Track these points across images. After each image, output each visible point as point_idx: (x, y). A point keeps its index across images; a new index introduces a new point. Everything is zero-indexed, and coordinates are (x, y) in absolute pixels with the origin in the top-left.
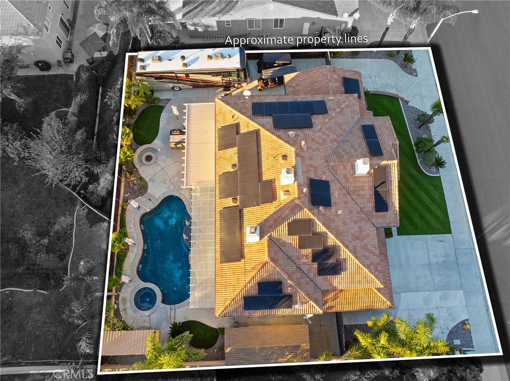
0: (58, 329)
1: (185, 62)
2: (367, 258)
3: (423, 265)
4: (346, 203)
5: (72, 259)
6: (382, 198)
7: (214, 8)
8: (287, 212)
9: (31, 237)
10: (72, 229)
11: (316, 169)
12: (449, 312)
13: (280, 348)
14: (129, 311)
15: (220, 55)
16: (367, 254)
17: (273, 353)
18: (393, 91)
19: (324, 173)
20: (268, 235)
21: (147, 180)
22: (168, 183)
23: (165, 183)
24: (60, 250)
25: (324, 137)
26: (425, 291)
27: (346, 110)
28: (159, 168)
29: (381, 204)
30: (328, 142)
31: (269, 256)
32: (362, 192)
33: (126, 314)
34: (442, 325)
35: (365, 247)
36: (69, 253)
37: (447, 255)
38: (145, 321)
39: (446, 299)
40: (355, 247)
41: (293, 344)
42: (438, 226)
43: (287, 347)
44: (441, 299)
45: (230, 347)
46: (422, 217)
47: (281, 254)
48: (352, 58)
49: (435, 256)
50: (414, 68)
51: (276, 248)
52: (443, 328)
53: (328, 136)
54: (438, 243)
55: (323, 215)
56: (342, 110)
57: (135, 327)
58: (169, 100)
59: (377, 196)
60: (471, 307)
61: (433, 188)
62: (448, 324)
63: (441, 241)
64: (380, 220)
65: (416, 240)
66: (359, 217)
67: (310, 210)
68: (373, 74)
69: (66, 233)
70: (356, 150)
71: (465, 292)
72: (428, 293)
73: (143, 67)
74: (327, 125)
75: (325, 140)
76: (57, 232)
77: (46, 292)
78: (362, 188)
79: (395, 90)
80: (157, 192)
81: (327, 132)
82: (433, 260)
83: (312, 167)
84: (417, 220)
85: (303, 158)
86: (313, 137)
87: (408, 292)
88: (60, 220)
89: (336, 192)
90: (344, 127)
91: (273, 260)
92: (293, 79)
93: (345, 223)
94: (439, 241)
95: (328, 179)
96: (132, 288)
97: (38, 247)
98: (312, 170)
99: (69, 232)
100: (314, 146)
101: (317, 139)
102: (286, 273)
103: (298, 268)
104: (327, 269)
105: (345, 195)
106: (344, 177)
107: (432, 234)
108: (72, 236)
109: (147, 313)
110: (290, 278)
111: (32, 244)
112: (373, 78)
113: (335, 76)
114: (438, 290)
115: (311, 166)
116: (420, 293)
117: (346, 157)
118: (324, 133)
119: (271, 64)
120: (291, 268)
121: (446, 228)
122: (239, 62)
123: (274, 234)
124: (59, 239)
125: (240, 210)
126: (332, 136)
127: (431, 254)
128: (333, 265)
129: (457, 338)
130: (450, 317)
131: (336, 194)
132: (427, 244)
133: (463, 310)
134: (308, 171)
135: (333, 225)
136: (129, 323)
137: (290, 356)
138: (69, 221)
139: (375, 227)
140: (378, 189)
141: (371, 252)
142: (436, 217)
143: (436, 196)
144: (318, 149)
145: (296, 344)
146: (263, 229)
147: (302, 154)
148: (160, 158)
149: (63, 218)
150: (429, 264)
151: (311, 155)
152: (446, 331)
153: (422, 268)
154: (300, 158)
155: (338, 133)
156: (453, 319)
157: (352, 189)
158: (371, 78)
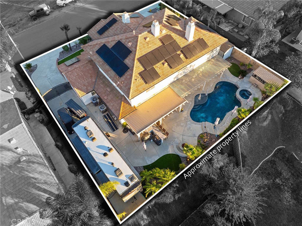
0: (297, 125)
9: (286, 192)
22: (188, 127)
23: (190, 128)
24: (272, 167)
28: (184, 137)
69: (262, 173)
76: (267, 179)
77: (294, 154)
80: (198, 128)
97: (285, 183)
99: (260, 172)
108: (260, 167)
111: (288, 188)
124: (269, 174)
148: (178, 142)
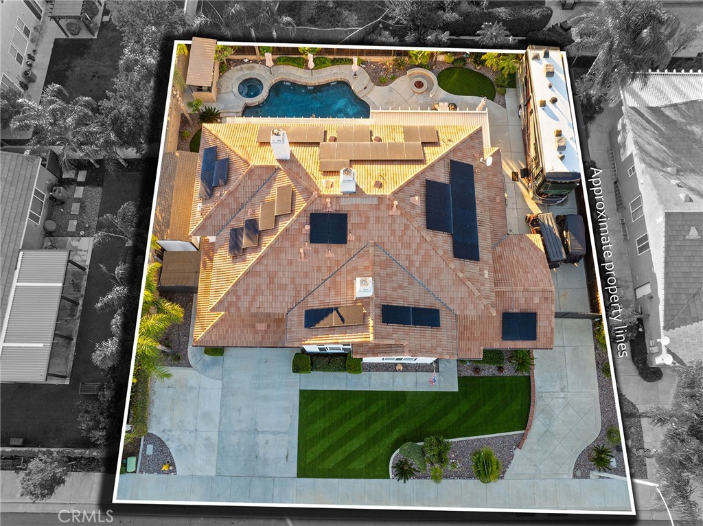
1: (549, 104)
2: (246, 292)
3: (256, 422)
4: (319, 269)
5: (309, 29)
6: (323, 319)
7: (649, 144)
8: (304, 183)
10: (342, 26)
11: (363, 226)
12: (189, 448)
13: (170, 206)
14: (241, 73)
15: (562, 144)
16: (251, 293)
17: (166, 200)
18: (537, 423)
19: (359, 239)
20: (280, 167)
21: (391, 85)
24: (320, 18)
25: (414, 246)
26: (220, 417)
27: (463, 288)
28: (407, 97)
29: (314, 318)
30: (406, 252)
31: (256, 167)
32: (333, 292)
33: (238, 70)
34: (173, 433)
35: (259, 291)
36: (316, 26)
37: (266, 463)
38: (227, 88)
39: (205, 447)
40: (258, 274)
41: (171, 221)
42: (310, 457)
43: (170, 215)
44: (207, 439)
45: (180, 156)
46: (325, 433)
47: (258, 183)
48: (598, 363)
49: (267, 442)
50: (591, 476)
51: (265, 177)
52: (170, 433)
53: (417, 253)
54: (286, 451)
55: (300, 230)
56: (462, 281)
57: (222, 80)
58: (504, 105)
59: (325, 312)
60: (191, 482)
61: (369, 460)
62: (173, 441)
63: (287, 457)
64: (295, 319)
65: (291, 417)
66: (301, 288)
67: (305, 210)
68: (569, 395)
69: (339, 22)
70: (395, 289)
71: (211, 479)
72: (218, 422)
73: (536, 57)
74: (432, 253)
75: (409, 246)
76: (340, 14)
78: (338, 294)
79: (543, 429)
80: (375, 95)
81: (422, 252)
82: (261, 439)
83: (365, 221)
84: (321, 425)
85: (377, 207)
86: (411, 228)
87: (222, 392)
88: (354, 15)
89: (333, 255)
90: (434, 282)
91: (251, 172)
92: (533, 244)
93: (290, 263)
94: (288, 453)
95: (350, 245)
96: (264, 74)
98: (361, 220)
99: (340, 24)
100: (398, 228)
101: (409, 233)
102: (236, 188)
103: (243, 205)
104: (237, 237)
105: (330, 268)
106: (354, 267)
107: (299, 444)
108: (334, 27)
109: (236, 90)
110: (230, 193)
112: (562, 395)
113: (536, 300)
114: (219, 438)
115: (368, 219)
116: (218, 410)
117: (383, 273)
118: (419, 246)
119: (565, 227)
120: (242, 196)
121: (306, 470)
122: (556, 170)
123: (280, 175)
124: (332, 16)
125: (318, 143)
126: (417, 259)
127: (270, 437)
128: (239, 243)
129: (154, 451)
130: (183, 447)
131: (330, 254)
132: (285, 433)
133: (189, 469)
134: (359, 215)
135: (287, 244)
136: (228, 74)
137: (160, 218)
138: (353, 23)
139: (288, 312)
140: (334, 313)
141: (254, 299)
142: (323, 457)
143: (357, 464)
144: (393, 233)
145: (171, 224)
146: (290, 163)
147: (383, 207)
148: (420, 97)
149: (356, 17)
150: (256, 431)
151: (383, 221)
152: (166, 437)
153: (252, 419)
154: (375, 202)
155: (423, 270)
156: (179, 450)
157: (338, 279)
158: (562, 390)
